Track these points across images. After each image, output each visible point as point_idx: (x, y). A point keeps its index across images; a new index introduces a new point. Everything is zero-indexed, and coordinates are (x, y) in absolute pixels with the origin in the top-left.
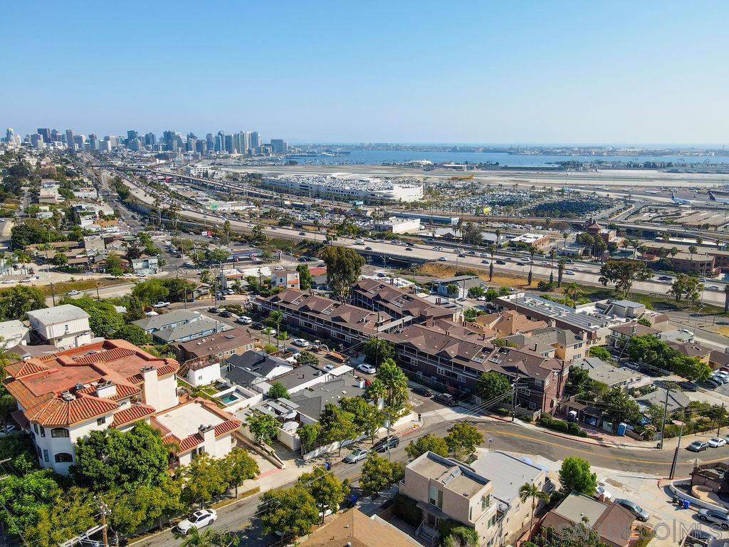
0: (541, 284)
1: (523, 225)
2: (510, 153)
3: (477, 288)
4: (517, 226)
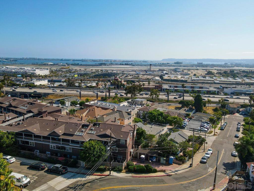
0: (102, 98)
1: (90, 81)
2: (83, 61)
3: (74, 101)
4: (88, 82)
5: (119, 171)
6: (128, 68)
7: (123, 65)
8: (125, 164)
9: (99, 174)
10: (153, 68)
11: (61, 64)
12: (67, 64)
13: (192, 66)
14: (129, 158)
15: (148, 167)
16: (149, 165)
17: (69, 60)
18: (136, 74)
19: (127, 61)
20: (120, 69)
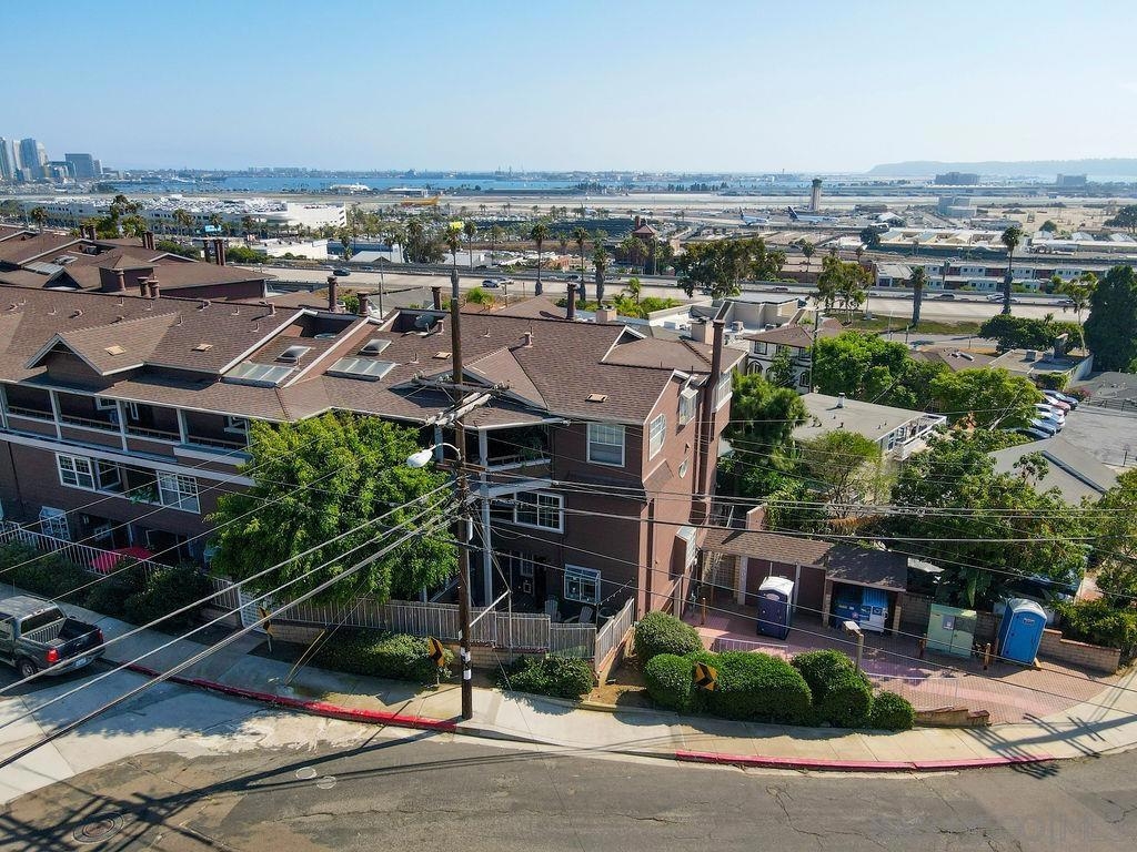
5: (562, 691)
6: (705, 203)
7: (680, 190)
8: (615, 634)
9: (371, 703)
10: (825, 203)
11: (405, 189)
12: (428, 187)
13: (1032, 191)
14: (663, 588)
15: (831, 674)
16: (843, 660)
17: (439, 176)
18: (742, 227)
19: (699, 177)
20: (668, 206)
